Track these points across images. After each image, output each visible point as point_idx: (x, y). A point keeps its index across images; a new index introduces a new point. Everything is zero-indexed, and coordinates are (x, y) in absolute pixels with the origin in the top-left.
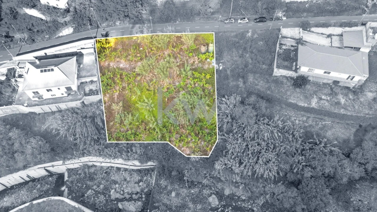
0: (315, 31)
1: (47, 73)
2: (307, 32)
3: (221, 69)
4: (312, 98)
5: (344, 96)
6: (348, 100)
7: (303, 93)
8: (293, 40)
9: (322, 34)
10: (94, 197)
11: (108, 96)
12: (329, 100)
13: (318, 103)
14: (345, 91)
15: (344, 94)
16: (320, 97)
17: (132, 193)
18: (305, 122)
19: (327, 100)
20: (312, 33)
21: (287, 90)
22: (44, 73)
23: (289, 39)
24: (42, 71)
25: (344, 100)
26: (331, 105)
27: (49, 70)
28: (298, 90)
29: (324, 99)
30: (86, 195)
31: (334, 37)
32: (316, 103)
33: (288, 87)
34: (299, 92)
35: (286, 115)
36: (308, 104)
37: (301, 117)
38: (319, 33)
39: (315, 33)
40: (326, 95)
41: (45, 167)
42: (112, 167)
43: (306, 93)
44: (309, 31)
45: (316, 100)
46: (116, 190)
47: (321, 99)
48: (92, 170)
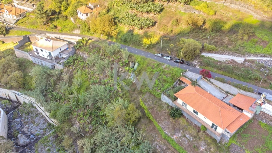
0: (214, 83)
1: (47, 41)
2: (206, 81)
3: (134, 82)
4: (178, 132)
5: (206, 145)
6: (208, 150)
7: (173, 124)
8: (190, 81)
9: (220, 88)
10: (17, 123)
11: (67, 69)
12: (191, 140)
13: (180, 138)
14: (209, 141)
15: (207, 143)
16: (185, 134)
17: (33, 133)
18: (163, 151)
19: (189, 140)
20: (211, 84)
21: (162, 115)
22: (46, 41)
23: (187, 79)
24: (45, 40)
25: (204, 148)
26: (190, 146)
27: (48, 41)
28: (171, 119)
29: (187, 138)
30: (15, 120)
31: (230, 95)
32: (178, 137)
33: (165, 113)
34: (171, 122)
35: (153, 137)
36: (171, 134)
37: (163, 145)
38: (217, 86)
39: (214, 85)
40: (191, 136)
41: (15, 93)
42: (41, 113)
43: (176, 125)
44: (209, 81)
45: (180, 135)
46: (29, 127)
47: (185, 136)
48: (32, 109)
